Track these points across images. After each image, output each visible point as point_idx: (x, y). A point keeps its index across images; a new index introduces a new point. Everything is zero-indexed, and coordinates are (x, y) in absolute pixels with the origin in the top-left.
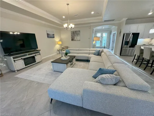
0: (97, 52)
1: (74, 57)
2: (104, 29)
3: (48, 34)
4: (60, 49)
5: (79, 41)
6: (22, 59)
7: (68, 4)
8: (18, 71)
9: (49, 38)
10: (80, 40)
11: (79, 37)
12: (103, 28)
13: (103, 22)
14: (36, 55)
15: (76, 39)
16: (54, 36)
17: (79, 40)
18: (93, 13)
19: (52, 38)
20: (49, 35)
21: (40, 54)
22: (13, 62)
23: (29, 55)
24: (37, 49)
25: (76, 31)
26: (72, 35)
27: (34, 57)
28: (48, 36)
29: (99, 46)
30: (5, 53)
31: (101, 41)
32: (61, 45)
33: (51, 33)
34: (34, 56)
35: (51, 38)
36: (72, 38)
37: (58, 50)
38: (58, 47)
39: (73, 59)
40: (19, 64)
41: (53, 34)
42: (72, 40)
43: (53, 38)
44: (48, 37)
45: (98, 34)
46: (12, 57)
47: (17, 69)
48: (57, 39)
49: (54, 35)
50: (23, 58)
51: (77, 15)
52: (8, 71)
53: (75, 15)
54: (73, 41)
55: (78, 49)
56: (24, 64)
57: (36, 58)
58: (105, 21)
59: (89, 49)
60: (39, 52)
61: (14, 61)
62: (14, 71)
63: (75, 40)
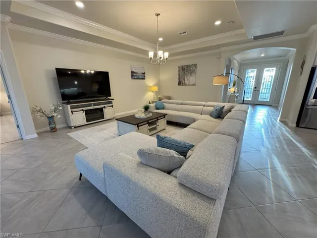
0: (216, 110)
1: (164, 115)
2: (263, 58)
3: (132, 72)
4: (155, 100)
5: (192, 85)
6: (83, 110)
7: (158, 15)
8: (75, 127)
9: (135, 79)
10: (195, 85)
11: (194, 77)
12: (263, 55)
13: (249, 41)
14: (105, 107)
15: (187, 83)
16: (145, 77)
17: (194, 83)
18: (218, 23)
19: (141, 79)
20: (134, 74)
21: (112, 106)
22: (70, 113)
23: (95, 105)
24: (109, 98)
25: (188, 66)
26: (179, 75)
27: (101, 110)
28: (132, 76)
29: (250, 99)
30: (63, 99)
31: (257, 89)
32: (157, 93)
33: (139, 71)
34: (102, 108)
35: (137, 79)
36: (179, 79)
37: (151, 101)
38: (150, 96)
39: (158, 120)
40: (78, 117)
41: (143, 71)
42: (180, 83)
43: (144, 80)
44: (132, 78)
45: (250, 70)
46: (69, 106)
47: (75, 125)
48: (150, 82)
49: (144, 73)
50: (85, 108)
51: (184, 31)
52: (65, 125)
53: (181, 32)
54: (181, 87)
55: (180, 101)
56: (85, 118)
57: (105, 111)
58: (256, 38)
59: (204, 103)
60: (111, 103)
61: (72, 112)
62: (70, 127)
63: (185, 85)
